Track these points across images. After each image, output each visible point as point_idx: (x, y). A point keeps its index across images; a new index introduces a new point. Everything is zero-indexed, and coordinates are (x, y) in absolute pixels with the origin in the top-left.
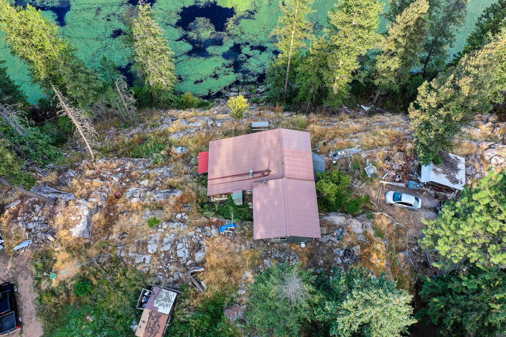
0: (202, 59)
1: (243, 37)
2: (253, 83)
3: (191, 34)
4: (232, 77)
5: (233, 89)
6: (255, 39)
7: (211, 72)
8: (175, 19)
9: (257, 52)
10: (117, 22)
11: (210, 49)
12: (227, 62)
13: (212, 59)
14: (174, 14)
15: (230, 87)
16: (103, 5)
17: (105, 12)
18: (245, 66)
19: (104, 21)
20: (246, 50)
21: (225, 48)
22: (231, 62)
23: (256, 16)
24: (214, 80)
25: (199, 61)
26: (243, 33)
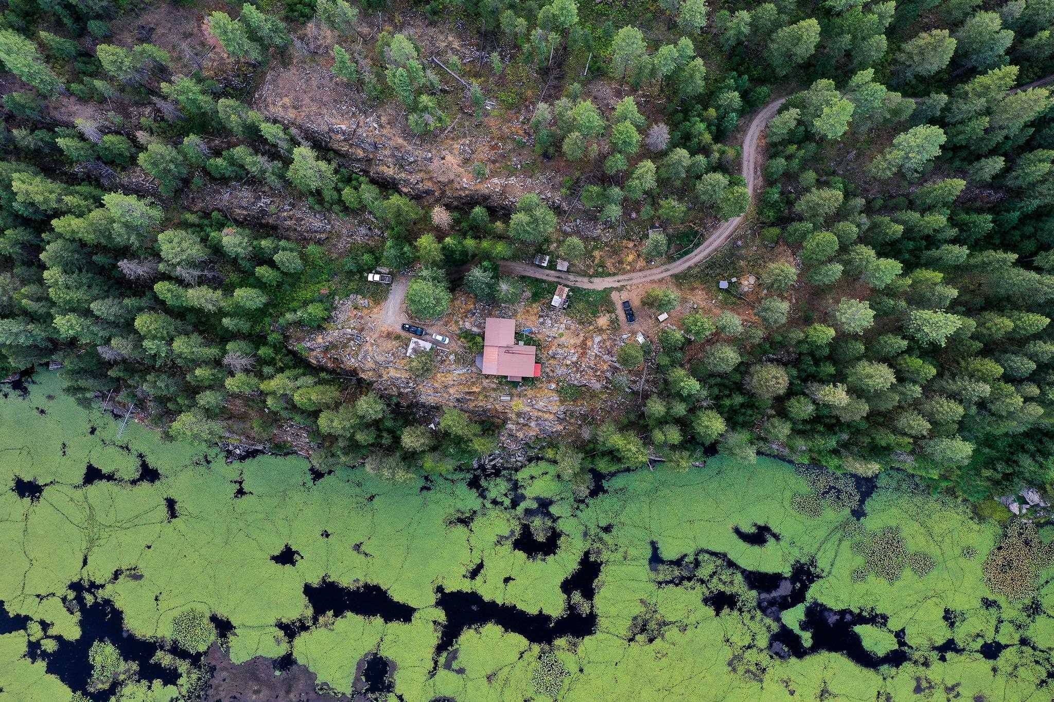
0: (542, 496)
1: (508, 516)
2: (505, 469)
3: (549, 523)
4: (521, 476)
5: (519, 464)
6: (499, 513)
7: (536, 481)
8: (562, 541)
9: (499, 500)
10: (610, 543)
11: (535, 505)
12: (523, 491)
13: (534, 495)
14: (563, 546)
15: (522, 467)
16: (621, 563)
17: (619, 556)
18: (509, 486)
19: (619, 544)
20: (507, 502)
21: (523, 505)
22: (520, 491)
23: (495, 539)
24: (533, 474)
25: (546, 495)
26: (508, 520)
